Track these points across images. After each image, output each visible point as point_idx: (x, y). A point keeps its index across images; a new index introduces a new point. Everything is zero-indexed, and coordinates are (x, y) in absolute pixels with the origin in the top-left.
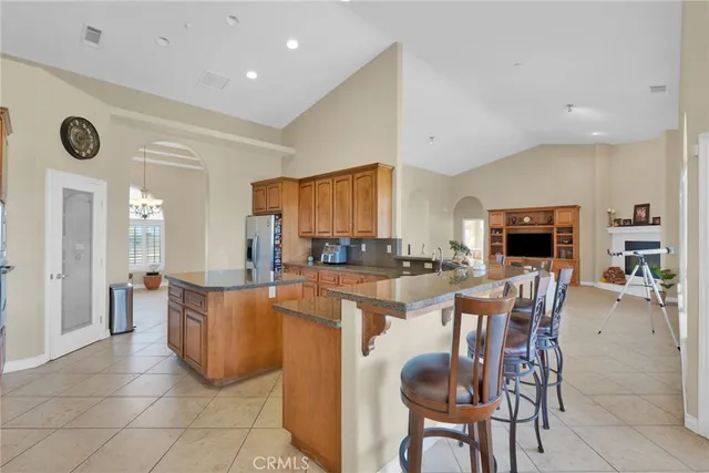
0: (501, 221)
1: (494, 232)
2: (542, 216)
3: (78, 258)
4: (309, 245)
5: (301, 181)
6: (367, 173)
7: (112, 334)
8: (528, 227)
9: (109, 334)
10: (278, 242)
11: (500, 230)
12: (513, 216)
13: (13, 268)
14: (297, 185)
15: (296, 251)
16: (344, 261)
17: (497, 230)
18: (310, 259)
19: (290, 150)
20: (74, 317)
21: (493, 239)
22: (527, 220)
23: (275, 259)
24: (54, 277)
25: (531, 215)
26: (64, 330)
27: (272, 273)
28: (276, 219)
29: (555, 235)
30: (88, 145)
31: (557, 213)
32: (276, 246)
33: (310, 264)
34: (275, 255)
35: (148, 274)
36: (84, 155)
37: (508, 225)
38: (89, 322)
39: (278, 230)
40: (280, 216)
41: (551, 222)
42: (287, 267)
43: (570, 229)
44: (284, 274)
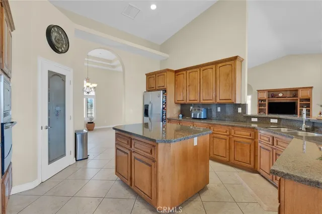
0: (265, 96)
1: (261, 102)
2: (288, 93)
3: (57, 115)
4: (179, 108)
5: (176, 72)
6: (228, 63)
7: (76, 161)
8: (281, 98)
9: (75, 161)
10: (164, 106)
11: (265, 100)
12: (272, 93)
13: (16, 123)
14: (174, 74)
15: (173, 111)
16: (205, 117)
17: (262, 100)
18: (181, 116)
19: (167, 55)
20: (55, 152)
21: (260, 105)
22: (281, 95)
23: (163, 116)
24: (44, 128)
25: (283, 92)
26: (50, 162)
27: (161, 123)
28: (163, 93)
29: (299, 102)
30: (63, 45)
31: (300, 90)
32: (163, 108)
33: (180, 118)
34: (163, 113)
35: (88, 123)
36: (60, 50)
37: (269, 98)
38: (64, 155)
39: (164, 100)
40: (165, 91)
41: (296, 96)
42: (170, 120)
43: (309, 100)
44: (168, 124)
